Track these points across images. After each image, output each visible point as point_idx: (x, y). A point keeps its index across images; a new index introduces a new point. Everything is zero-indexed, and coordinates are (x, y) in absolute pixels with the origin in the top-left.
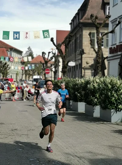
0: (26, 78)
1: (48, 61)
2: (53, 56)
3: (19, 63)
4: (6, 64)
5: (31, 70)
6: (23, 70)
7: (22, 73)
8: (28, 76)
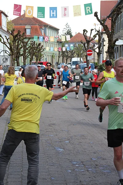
0: (64, 60)
1: (90, 40)
2: (97, 34)
3: (55, 43)
4: (40, 44)
5: (70, 51)
6: (59, 52)
7: (58, 55)
8: (65, 58)
